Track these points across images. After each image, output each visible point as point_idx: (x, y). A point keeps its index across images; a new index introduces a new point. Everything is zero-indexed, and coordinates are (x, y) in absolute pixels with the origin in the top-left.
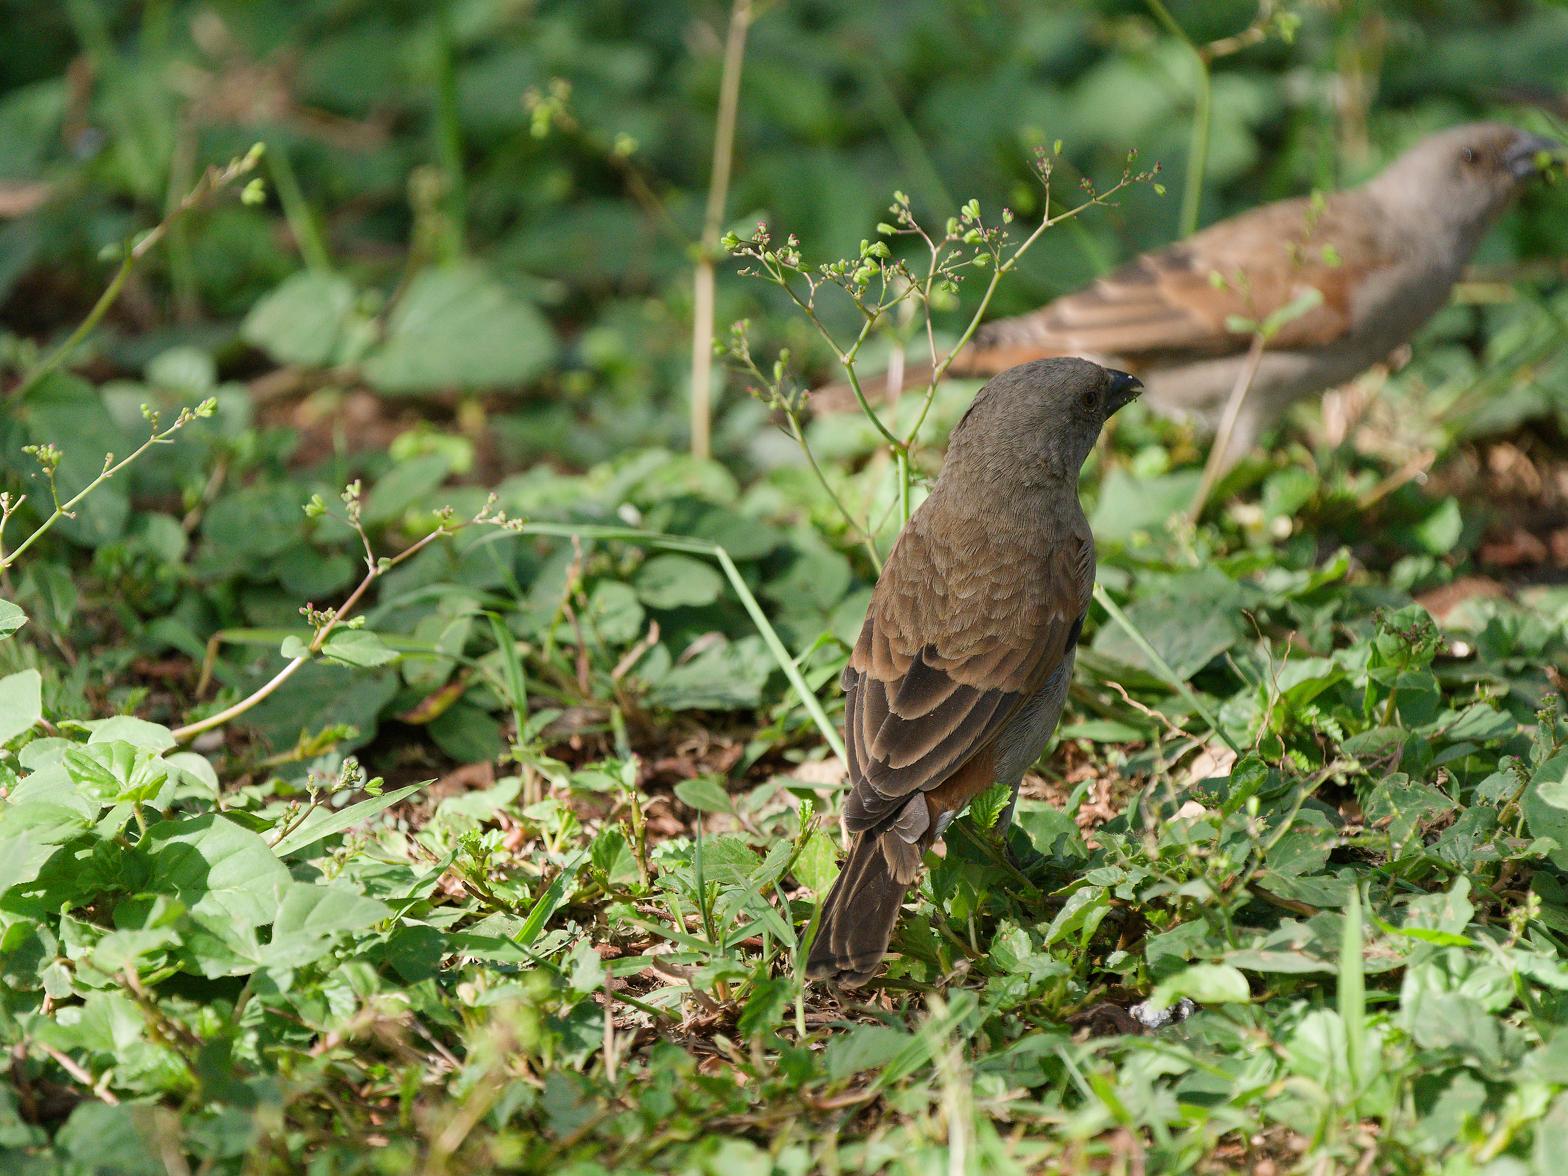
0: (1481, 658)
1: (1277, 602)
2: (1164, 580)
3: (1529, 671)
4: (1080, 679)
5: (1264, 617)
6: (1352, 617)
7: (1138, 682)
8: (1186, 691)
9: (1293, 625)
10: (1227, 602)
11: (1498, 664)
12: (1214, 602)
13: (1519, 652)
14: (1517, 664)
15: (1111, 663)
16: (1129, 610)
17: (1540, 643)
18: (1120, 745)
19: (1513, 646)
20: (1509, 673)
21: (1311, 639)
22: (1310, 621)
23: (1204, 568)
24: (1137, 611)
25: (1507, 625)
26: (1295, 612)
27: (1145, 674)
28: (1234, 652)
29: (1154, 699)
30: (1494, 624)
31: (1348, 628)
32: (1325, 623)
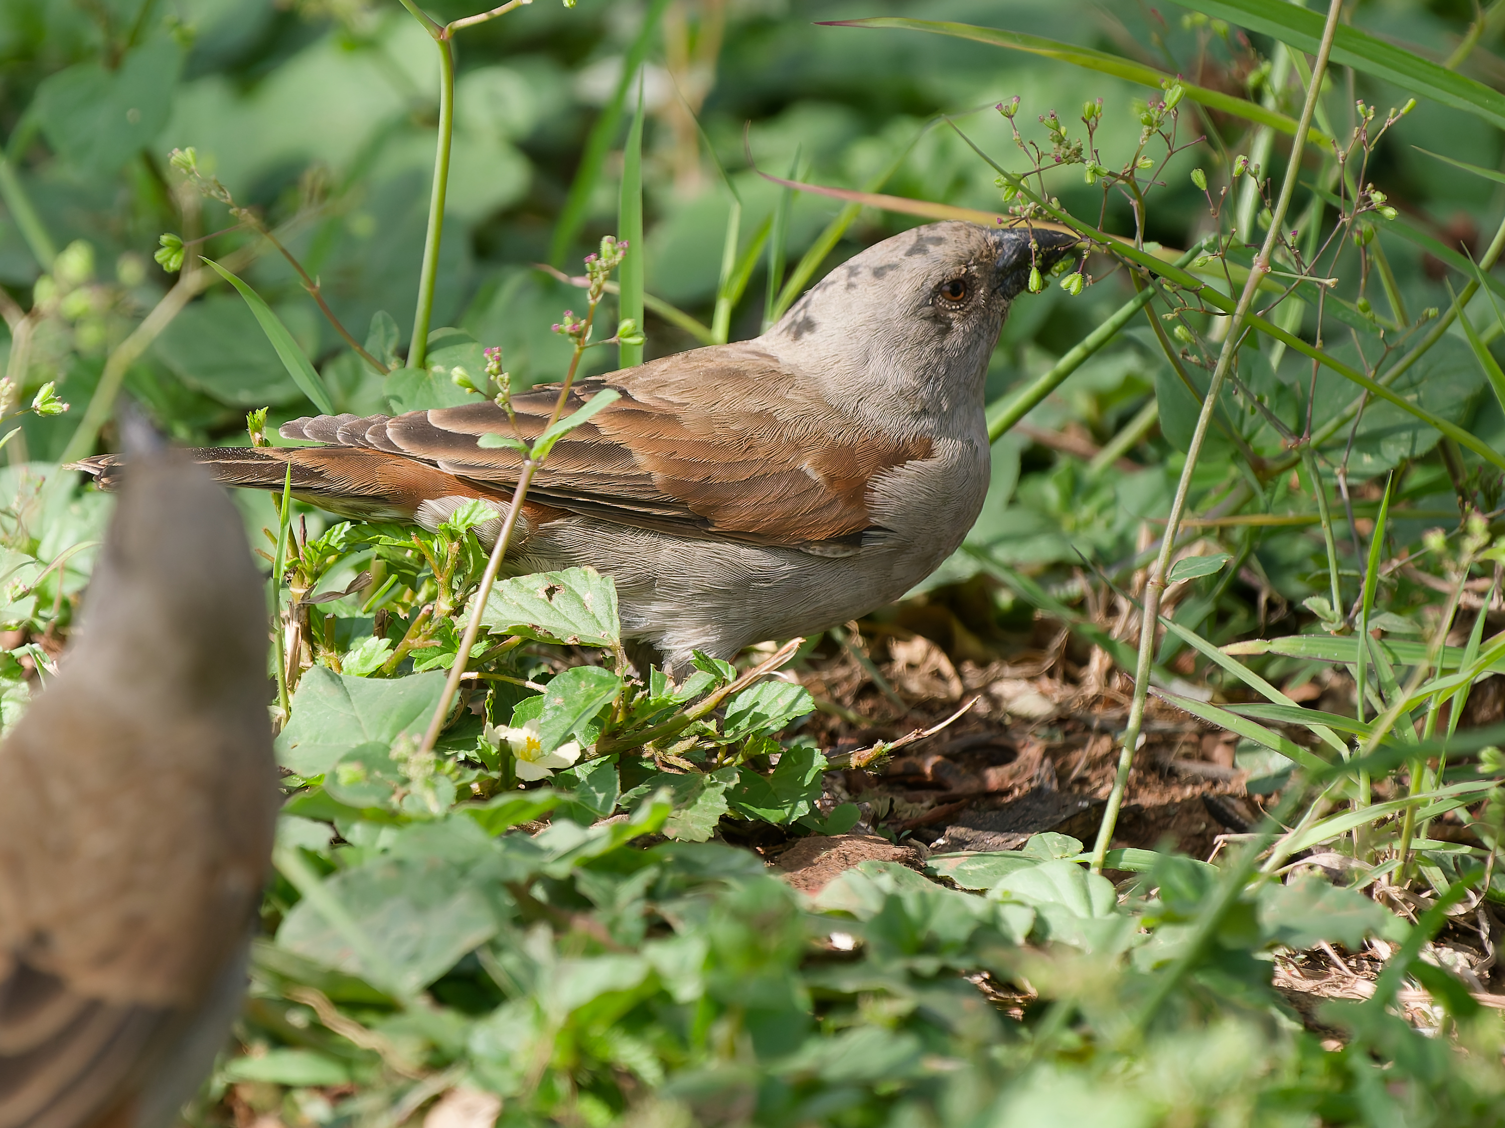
0: (873, 957)
1: (561, 870)
2: (387, 837)
3: (945, 976)
4: (259, 987)
5: (539, 893)
6: (675, 894)
7: (347, 993)
8: (421, 1006)
9: (585, 904)
10: (481, 871)
11: (898, 965)
12: (463, 870)
13: (930, 947)
14: (928, 965)
15: (306, 963)
16: (333, 882)
17: (962, 932)
18: (321, 1089)
19: (922, 936)
20: (916, 980)
21: (612, 926)
22: (611, 899)
23: (447, 817)
24: (345, 883)
25: (912, 906)
26: (589, 886)
27: (357, 981)
28: (494, 946)
29: (370, 1018)
30: (893, 903)
31: (668, 910)
32: (635, 899)
